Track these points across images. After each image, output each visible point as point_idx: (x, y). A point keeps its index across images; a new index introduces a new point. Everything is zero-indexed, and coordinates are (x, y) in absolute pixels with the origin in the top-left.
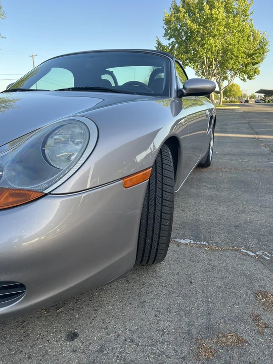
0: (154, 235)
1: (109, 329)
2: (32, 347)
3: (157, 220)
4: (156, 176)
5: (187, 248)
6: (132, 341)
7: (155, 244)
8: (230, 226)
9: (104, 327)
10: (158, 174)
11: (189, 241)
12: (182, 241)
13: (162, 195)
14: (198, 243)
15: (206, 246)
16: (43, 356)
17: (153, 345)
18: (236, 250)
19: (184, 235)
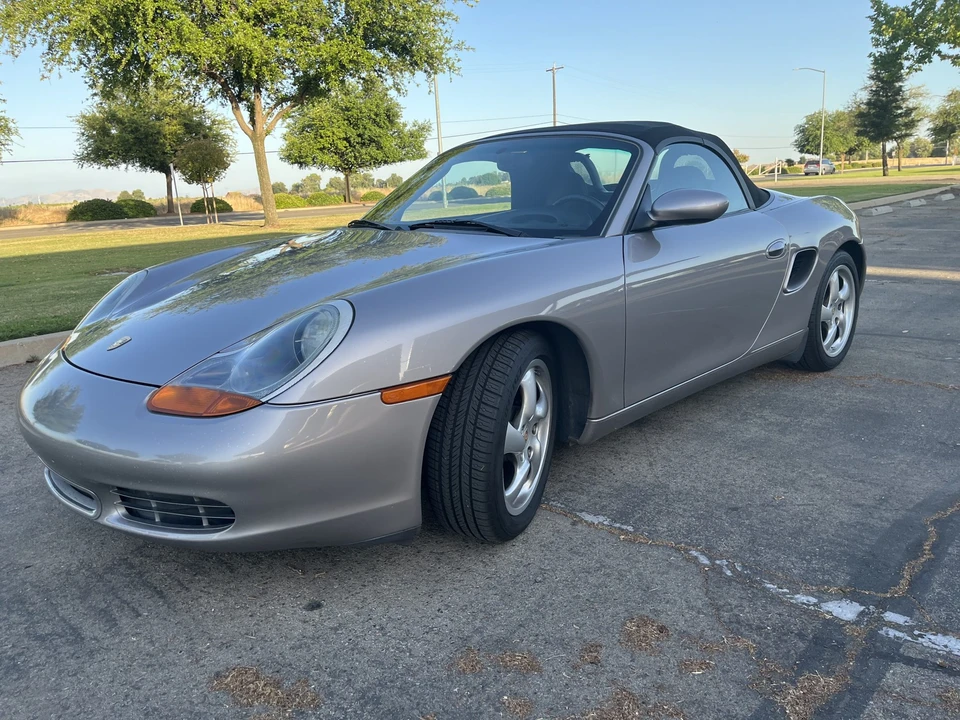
0: (463, 484)
1: (365, 610)
2: (261, 606)
3: (466, 461)
4: (473, 388)
5: (586, 530)
6: (382, 628)
7: (466, 501)
8: (721, 506)
9: (360, 606)
10: (477, 386)
11: (601, 520)
12: (589, 518)
13: (476, 420)
14: (618, 525)
15: (627, 533)
16: (267, 618)
17: (404, 640)
18: (678, 550)
19: (603, 508)
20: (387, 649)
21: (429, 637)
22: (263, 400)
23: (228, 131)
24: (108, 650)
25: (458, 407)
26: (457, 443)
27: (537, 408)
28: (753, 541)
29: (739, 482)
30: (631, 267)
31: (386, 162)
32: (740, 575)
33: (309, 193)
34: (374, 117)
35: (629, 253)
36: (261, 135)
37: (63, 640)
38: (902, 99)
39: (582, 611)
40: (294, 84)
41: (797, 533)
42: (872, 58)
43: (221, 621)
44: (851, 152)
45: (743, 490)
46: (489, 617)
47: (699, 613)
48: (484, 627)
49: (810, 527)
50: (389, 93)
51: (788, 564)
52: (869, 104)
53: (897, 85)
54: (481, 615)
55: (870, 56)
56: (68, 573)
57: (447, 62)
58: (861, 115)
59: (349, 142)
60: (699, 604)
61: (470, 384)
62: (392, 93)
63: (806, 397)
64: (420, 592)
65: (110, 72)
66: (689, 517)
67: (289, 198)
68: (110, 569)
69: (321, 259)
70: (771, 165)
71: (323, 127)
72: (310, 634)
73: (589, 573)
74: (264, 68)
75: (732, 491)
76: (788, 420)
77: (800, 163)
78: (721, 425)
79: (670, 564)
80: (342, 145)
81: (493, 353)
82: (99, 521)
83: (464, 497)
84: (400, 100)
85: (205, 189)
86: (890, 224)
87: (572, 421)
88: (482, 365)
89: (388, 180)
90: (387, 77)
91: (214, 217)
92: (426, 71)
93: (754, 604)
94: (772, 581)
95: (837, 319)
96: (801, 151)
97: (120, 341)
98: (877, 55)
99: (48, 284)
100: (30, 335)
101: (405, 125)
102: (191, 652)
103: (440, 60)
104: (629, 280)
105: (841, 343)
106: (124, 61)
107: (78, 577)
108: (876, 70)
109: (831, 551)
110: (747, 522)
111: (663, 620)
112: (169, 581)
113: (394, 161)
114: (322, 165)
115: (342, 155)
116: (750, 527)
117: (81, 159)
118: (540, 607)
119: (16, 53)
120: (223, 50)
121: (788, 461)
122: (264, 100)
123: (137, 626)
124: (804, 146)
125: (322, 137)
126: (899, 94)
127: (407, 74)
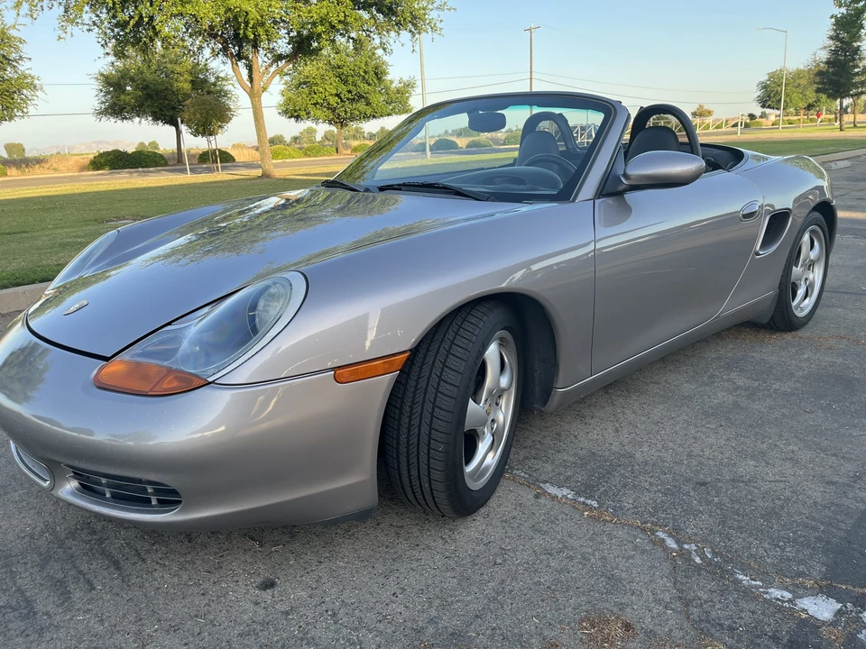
0: (421, 464)
1: (319, 591)
2: (215, 583)
3: (424, 439)
4: (433, 364)
5: (549, 504)
6: (334, 615)
7: (425, 479)
8: (689, 480)
9: (314, 586)
10: (437, 362)
11: (565, 493)
12: (552, 490)
13: (435, 399)
14: (582, 499)
15: (591, 508)
16: (219, 597)
17: (356, 629)
18: (644, 530)
19: (568, 479)
20: (338, 640)
21: (381, 626)
22: (210, 380)
23: (230, 87)
24: (58, 627)
25: (417, 384)
26: (415, 422)
27: (502, 379)
28: (723, 523)
29: (707, 453)
30: (601, 232)
31: (374, 117)
32: (710, 562)
33: (305, 145)
34: (363, 74)
35: (600, 219)
36: (258, 91)
37: (16, 613)
38: (860, 59)
39: (542, 601)
40: (289, 44)
41: (770, 514)
42: (833, 20)
43: (173, 599)
44: (809, 107)
45: (711, 463)
46: (445, 605)
47: (666, 607)
48: (439, 617)
49: (783, 507)
50: (376, 51)
51: (761, 551)
52: (828, 62)
53: (855, 45)
54: (437, 602)
55: (832, 17)
56: (32, 537)
57: (430, 22)
58: (820, 73)
59: (340, 98)
60: (667, 597)
61: (430, 360)
62: (380, 52)
63: (774, 359)
64: (376, 572)
65: (121, 33)
66: (655, 492)
67: (286, 150)
68: (72, 535)
69: (310, 215)
70: (733, 119)
71: (316, 84)
72: (259, 619)
73: (551, 554)
74: (260, 29)
75: (700, 463)
76: (757, 384)
77: (761, 117)
78: (688, 388)
79: (636, 548)
80: (333, 101)
81: (455, 327)
82: (53, 492)
83: (422, 476)
84: (386, 58)
85: (209, 142)
86: (849, 179)
87: (537, 389)
88: (443, 339)
89: (378, 133)
90: (375, 36)
91: (217, 167)
92: (411, 31)
93: (726, 599)
94: (744, 572)
95: (806, 279)
96: (763, 106)
97: (77, 306)
98: (839, 16)
99: (58, 231)
100: (33, 283)
101: (391, 82)
102: (138, 634)
103: (424, 21)
104: (599, 245)
105: (809, 303)
106: (132, 23)
107: (40, 542)
108: (835, 30)
109: (804, 537)
110: (716, 500)
111: (629, 615)
112: (127, 550)
113: (381, 116)
114: (316, 119)
115: (334, 110)
116: (720, 505)
117: (100, 113)
118: (498, 594)
119: (35, 16)
120: (222, 11)
121: (757, 430)
122: (261, 59)
123: (90, 601)
124: (766, 101)
125: (315, 93)
126: (857, 54)
127: (393, 34)
